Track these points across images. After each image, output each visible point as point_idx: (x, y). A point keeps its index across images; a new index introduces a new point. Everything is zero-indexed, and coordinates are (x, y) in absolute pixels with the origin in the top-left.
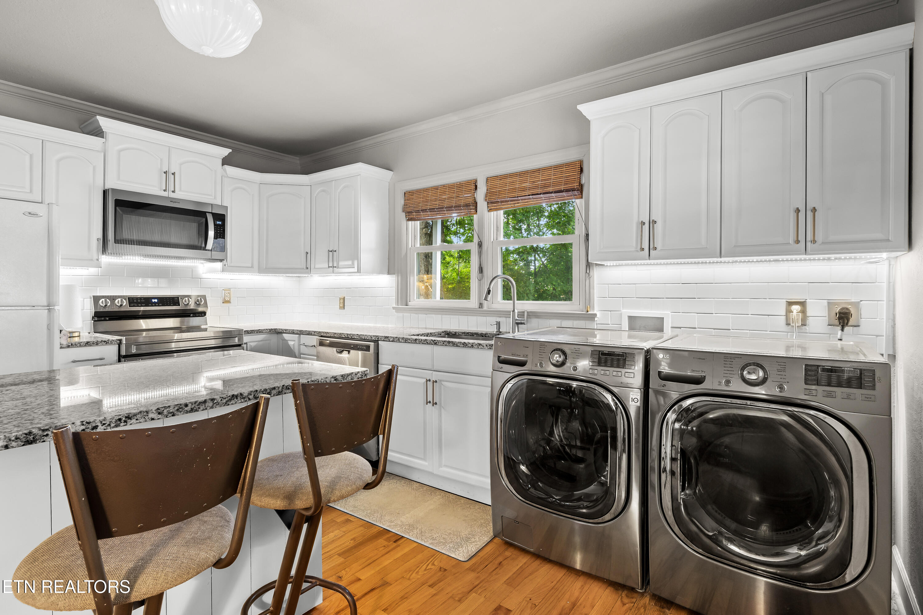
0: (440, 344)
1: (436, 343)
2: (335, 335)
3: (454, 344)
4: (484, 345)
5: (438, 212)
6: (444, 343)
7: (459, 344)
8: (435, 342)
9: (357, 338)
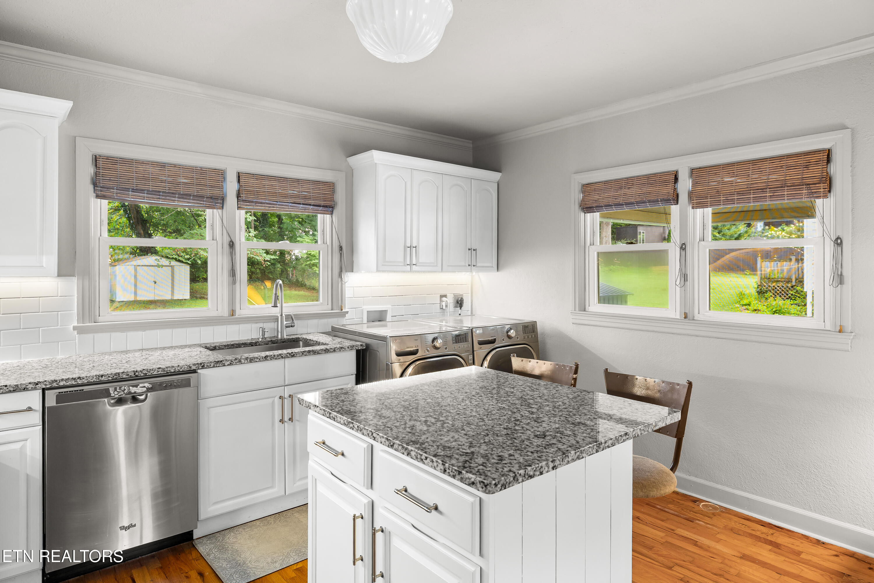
0: (298, 355)
1: (294, 355)
2: (103, 379)
3: (315, 352)
4: (346, 348)
5: (163, 197)
6: (303, 354)
7: (320, 352)
8: (292, 354)
9: (159, 373)
